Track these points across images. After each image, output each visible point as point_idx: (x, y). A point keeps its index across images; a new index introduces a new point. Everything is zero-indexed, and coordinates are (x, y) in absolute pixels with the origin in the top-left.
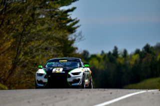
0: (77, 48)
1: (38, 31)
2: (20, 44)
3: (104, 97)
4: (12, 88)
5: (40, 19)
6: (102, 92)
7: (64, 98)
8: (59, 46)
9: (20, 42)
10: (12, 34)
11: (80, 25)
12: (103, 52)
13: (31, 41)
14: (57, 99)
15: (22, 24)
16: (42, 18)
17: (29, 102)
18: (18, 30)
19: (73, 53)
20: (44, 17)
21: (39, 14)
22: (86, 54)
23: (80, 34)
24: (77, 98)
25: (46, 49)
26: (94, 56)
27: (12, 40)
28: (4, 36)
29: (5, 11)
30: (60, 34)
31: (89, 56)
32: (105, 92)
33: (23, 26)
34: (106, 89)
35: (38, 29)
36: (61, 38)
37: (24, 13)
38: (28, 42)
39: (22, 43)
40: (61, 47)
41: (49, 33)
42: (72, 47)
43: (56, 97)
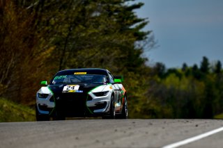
0: (147, 59)
1: (90, 35)
2: (63, 55)
3: (187, 132)
4: (52, 119)
5: (93, 18)
6: (184, 124)
7: (128, 132)
8: (122, 56)
9: (64, 51)
10: (52, 39)
12: (185, 65)
13: (80, 49)
14: (119, 134)
15: (67, 25)
16: (96, 17)
17: (77, 138)
18: (61, 34)
19: (142, 67)
20: (98, 14)
21: (91, 11)
22: (161, 68)
23: (152, 39)
24: (147, 133)
25: (102, 61)
26: (173, 71)
27: (52, 48)
28: (41, 43)
29: (43, 5)
30: (124, 39)
31: (166, 71)
32: (189, 124)
33: (69, 28)
34: (190, 120)
35: (90, 32)
36: (124, 45)
37: (70, 8)
38: (76, 51)
39: (67, 53)
40: (124, 58)
41: (107, 38)
42: (141, 59)
43: (116, 130)
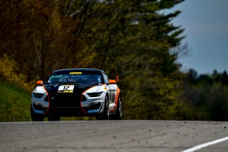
0: (181, 65)
1: (129, 42)
2: (104, 60)
3: (216, 133)
5: (132, 26)
6: (213, 126)
7: (161, 132)
8: (157, 62)
9: (105, 56)
10: (94, 46)
11: (186, 36)
12: (215, 72)
13: (120, 55)
14: (152, 134)
15: (107, 33)
16: (135, 25)
17: (114, 137)
18: (102, 40)
19: (176, 72)
20: (137, 23)
21: (130, 20)
22: (194, 74)
23: (185, 47)
24: (178, 133)
25: (140, 66)
26: (204, 77)
27: (94, 54)
28: (83, 48)
29: (86, 14)
30: (158, 46)
31: (198, 76)
32: (217, 126)
33: (109, 35)
34: (219, 122)
35: (129, 39)
36: (160, 51)
37: (111, 17)
38: (115, 56)
39: (107, 58)
40: (160, 64)
41: (143, 45)
42: (175, 65)
43: (150, 130)
